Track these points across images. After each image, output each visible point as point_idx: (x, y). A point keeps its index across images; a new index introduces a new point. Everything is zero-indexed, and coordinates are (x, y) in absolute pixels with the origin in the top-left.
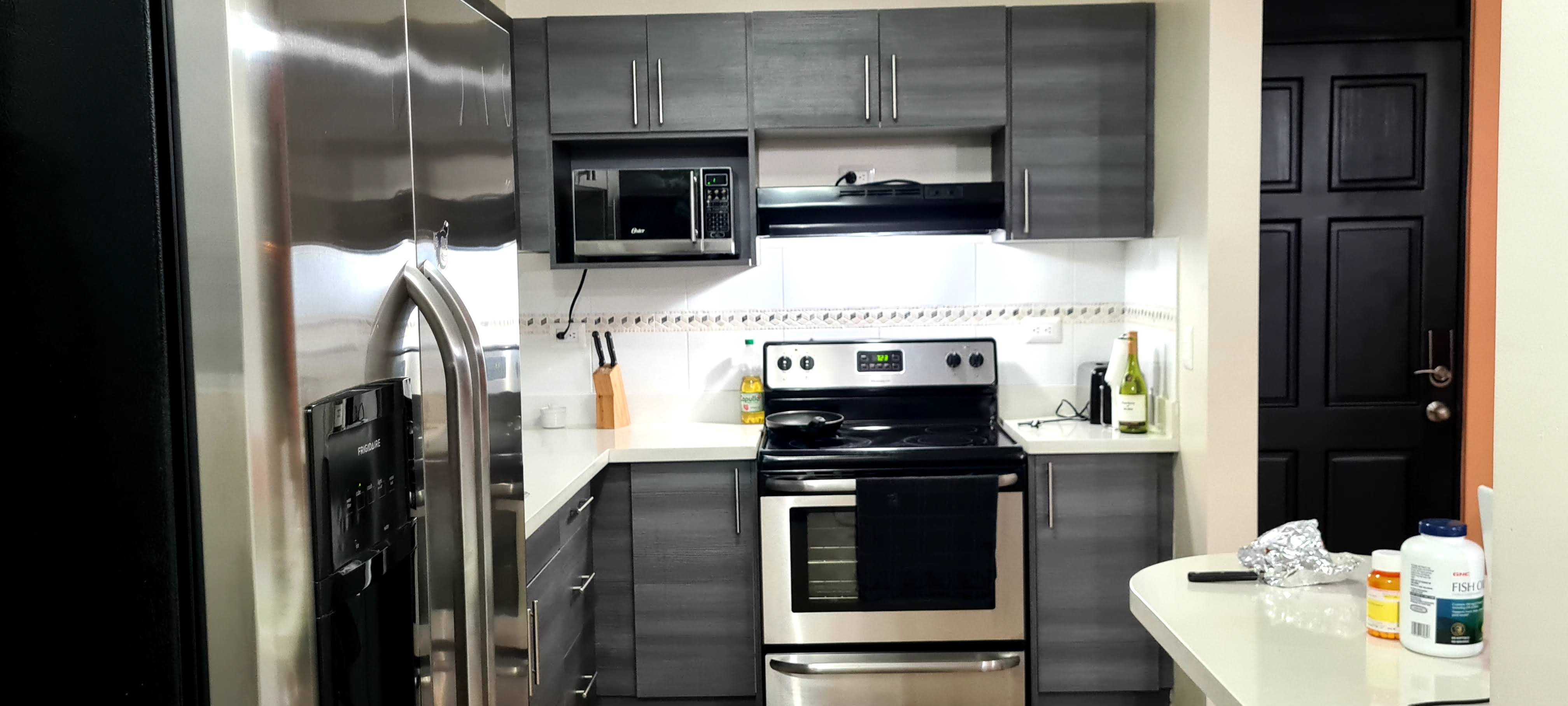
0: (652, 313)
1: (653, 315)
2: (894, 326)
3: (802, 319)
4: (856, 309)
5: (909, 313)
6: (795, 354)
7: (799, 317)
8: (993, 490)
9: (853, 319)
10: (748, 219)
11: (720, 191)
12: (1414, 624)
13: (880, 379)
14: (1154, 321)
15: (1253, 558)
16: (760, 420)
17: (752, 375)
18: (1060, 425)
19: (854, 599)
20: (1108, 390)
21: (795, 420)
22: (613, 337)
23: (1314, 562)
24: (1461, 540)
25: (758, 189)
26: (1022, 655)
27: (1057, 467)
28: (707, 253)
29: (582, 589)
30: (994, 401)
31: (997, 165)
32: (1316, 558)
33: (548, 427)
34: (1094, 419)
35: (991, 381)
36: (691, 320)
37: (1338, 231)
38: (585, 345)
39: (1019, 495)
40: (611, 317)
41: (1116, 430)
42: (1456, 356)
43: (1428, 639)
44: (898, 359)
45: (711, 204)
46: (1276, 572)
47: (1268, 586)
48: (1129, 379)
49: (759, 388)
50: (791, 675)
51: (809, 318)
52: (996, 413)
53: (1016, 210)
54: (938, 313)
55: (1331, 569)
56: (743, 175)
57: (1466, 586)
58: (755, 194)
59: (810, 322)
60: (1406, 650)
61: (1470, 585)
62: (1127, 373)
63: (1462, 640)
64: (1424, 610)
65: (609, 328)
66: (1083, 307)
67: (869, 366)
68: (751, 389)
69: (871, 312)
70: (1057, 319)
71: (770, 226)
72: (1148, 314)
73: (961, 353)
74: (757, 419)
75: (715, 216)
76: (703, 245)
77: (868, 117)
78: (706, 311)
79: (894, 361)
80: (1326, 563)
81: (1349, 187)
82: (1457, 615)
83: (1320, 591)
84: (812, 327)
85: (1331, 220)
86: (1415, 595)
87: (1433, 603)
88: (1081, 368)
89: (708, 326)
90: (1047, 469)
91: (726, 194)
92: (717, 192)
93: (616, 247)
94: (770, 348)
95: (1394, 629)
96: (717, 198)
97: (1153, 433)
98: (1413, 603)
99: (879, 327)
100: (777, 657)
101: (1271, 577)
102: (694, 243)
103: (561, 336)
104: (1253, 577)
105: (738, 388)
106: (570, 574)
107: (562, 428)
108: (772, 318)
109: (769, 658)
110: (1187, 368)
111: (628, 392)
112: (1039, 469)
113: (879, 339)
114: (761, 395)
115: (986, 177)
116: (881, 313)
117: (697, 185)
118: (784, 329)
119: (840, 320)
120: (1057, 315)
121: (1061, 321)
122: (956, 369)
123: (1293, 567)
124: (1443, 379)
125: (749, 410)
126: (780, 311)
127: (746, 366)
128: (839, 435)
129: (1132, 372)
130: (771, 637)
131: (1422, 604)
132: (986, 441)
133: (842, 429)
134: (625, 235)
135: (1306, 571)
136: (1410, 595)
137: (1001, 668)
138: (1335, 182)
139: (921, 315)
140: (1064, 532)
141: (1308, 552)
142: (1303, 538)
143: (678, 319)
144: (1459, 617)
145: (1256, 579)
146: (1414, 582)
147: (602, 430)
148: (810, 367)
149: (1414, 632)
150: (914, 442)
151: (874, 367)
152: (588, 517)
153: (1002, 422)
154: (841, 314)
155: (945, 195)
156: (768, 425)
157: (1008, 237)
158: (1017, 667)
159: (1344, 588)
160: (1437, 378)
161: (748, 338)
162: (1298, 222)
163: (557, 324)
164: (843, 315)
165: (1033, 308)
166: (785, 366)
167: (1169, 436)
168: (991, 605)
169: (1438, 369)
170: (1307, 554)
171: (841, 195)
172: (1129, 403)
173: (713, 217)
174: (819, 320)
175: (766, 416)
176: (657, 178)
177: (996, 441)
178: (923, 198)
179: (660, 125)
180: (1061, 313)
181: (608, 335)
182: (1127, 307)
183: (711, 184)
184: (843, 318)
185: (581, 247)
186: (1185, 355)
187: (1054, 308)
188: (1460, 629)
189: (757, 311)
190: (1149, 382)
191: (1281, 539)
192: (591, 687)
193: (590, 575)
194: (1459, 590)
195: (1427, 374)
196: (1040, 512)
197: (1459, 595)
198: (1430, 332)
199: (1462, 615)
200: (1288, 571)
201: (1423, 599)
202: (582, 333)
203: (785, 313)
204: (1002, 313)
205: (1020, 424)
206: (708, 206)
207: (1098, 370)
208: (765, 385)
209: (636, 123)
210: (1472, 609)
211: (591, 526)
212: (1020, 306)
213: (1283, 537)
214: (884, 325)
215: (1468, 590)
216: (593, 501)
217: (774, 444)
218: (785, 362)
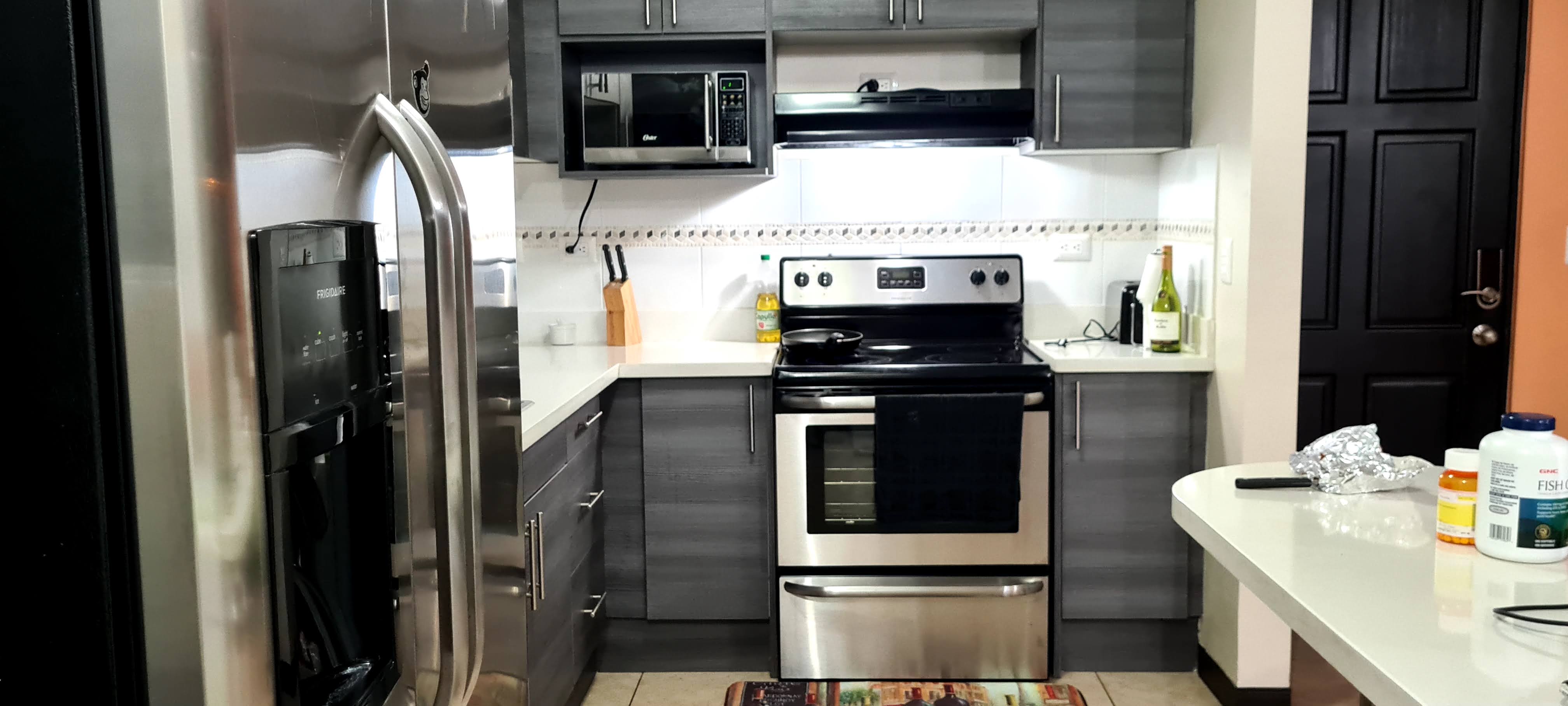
0: (665, 226)
1: (666, 229)
2: (916, 242)
3: (820, 235)
4: (877, 224)
5: (932, 229)
6: (813, 270)
7: (817, 232)
8: (1020, 409)
9: (874, 235)
10: (764, 126)
11: (736, 96)
12: (1493, 526)
13: (900, 296)
14: (1190, 236)
15: (1306, 465)
16: (776, 338)
17: (767, 292)
18: (1087, 346)
19: (873, 521)
20: (1139, 307)
21: (812, 337)
22: (624, 250)
23: (1374, 467)
24: (1548, 435)
25: (776, 95)
26: (1045, 580)
27: (1085, 386)
28: (721, 161)
29: (590, 506)
30: (1019, 320)
31: (1027, 71)
32: (1376, 463)
33: (557, 343)
34: (1124, 339)
35: (1016, 299)
36: (705, 234)
37: (1385, 144)
38: (596, 260)
39: (1045, 416)
40: (622, 231)
41: (1147, 349)
42: (1505, 278)
43: (1508, 543)
44: (920, 276)
45: (726, 110)
46: (1332, 479)
47: (1322, 493)
48: (1163, 295)
49: (776, 306)
50: (805, 599)
51: (828, 233)
52: (1021, 334)
53: (1046, 118)
54: (962, 229)
55: (1393, 475)
56: (760, 82)
57: (1554, 484)
58: (772, 99)
59: (828, 238)
60: (1482, 556)
61: (1558, 483)
62: (1160, 289)
63: (1546, 543)
64: (1505, 511)
65: (619, 241)
66: (1114, 223)
67: (889, 283)
68: (766, 306)
69: (892, 227)
70: (1086, 236)
71: (788, 133)
72: (1183, 229)
73: (985, 269)
74: (773, 338)
75: (730, 122)
76: (718, 153)
77: (891, 18)
78: (721, 225)
79: (915, 278)
80: (1388, 468)
81: (1397, 97)
82: (1543, 516)
83: (1380, 499)
84: (831, 242)
85: (1378, 133)
86: (1495, 494)
87: (1516, 504)
88: (1111, 287)
89: (722, 241)
90: (1074, 389)
91: (742, 99)
92: (732, 97)
93: (629, 154)
94: (787, 264)
95: (1468, 533)
96: (732, 103)
97: (1185, 352)
98: (1492, 504)
99: (900, 243)
100: (792, 580)
101: (1326, 484)
102: (709, 151)
103: (570, 250)
104: (1306, 483)
105: (753, 305)
106: (578, 490)
107: (571, 345)
108: (789, 233)
109: (783, 580)
110: (1224, 282)
111: (639, 308)
112: (1066, 389)
113: (900, 255)
114: (777, 312)
115: (1015, 84)
116: (903, 229)
117: (711, 90)
118: (802, 244)
119: (860, 235)
120: (1087, 232)
121: (1091, 239)
122: (981, 286)
123: (1350, 473)
124: (1491, 301)
125: (765, 328)
126: (797, 225)
127: (761, 283)
128: (858, 353)
129: (1165, 288)
130: (784, 560)
131: (1504, 504)
132: (1011, 359)
133: (862, 349)
134: (638, 143)
135: (1366, 476)
136: (1489, 495)
137: (1024, 593)
138: (1383, 93)
139: (944, 230)
140: (1092, 455)
141: (1368, 456)
142: (1360, 444)
143: (692, 233)
144: (1546, 519)
145: (1309, 486)
146: (1494, 481)
147: (613, 347)
148: (828, 284)
149: (1493, 535)
150: (936, 360)
151: (895, 284)
152: (597, 432)
153: (1027, 342)
154: (861, 229)
155: (972, 102)
156: (784, 343)
157: (1037, 148)
158: (1040, 593)
159: (1406, 495)
160: (1484, 299)
161: (764, 254)
162: (1342, 134)
163: (567, 237)
164: (863, 230)
165: (1062, 225)
166: (802, 282)
167: (1204, 354)
168: (1013, 527)
169: (1486, 290)
170: (1367, 458)
171: (864, 101)
172: (1162, 321)
173: (729, 124)
174: (838, 236)
175: (782, 333)
176: (669, 82)
177: (1021, 360)
178: (948, 104)
179: (674, 25)
180: (1090, 230)
181: (618, 248)
182: (1160, 223)
183: (726, 88)
184: (863, 233)
185: (591, 154)
186: (1224, 270)
187: (1084, 224)
188: (1544, 531)
189: (774, 226)
190: (1183, 300)
191: (1335, 445)
192: (601, 605)
193: (599, 492)
194: (1546, 489)
195: (1475, 295)
196: (1067, 433)
197: (1545, 494)
198: (1479, 252)
199: (1547, 516)
200: (1346, 476)
201: (1504, 499)
202: (592, 247)
203: (802, 228)
204: (1029, 229)
205: (1047, 344)
206: (723, 112)
207: (1129, 288)
208: (782, 302)
209: (648, 23)
210: (1559, 510)
211: (601, 444)
212: (1048, 222)
213: (1338, 443)
214: (907, 240)
215: (1556, 489)
216: (600, 417)
217: (789, 362)
218: (802, 278)
